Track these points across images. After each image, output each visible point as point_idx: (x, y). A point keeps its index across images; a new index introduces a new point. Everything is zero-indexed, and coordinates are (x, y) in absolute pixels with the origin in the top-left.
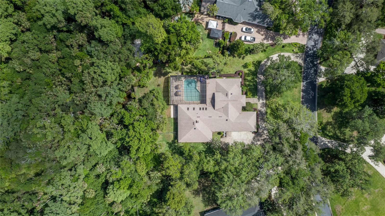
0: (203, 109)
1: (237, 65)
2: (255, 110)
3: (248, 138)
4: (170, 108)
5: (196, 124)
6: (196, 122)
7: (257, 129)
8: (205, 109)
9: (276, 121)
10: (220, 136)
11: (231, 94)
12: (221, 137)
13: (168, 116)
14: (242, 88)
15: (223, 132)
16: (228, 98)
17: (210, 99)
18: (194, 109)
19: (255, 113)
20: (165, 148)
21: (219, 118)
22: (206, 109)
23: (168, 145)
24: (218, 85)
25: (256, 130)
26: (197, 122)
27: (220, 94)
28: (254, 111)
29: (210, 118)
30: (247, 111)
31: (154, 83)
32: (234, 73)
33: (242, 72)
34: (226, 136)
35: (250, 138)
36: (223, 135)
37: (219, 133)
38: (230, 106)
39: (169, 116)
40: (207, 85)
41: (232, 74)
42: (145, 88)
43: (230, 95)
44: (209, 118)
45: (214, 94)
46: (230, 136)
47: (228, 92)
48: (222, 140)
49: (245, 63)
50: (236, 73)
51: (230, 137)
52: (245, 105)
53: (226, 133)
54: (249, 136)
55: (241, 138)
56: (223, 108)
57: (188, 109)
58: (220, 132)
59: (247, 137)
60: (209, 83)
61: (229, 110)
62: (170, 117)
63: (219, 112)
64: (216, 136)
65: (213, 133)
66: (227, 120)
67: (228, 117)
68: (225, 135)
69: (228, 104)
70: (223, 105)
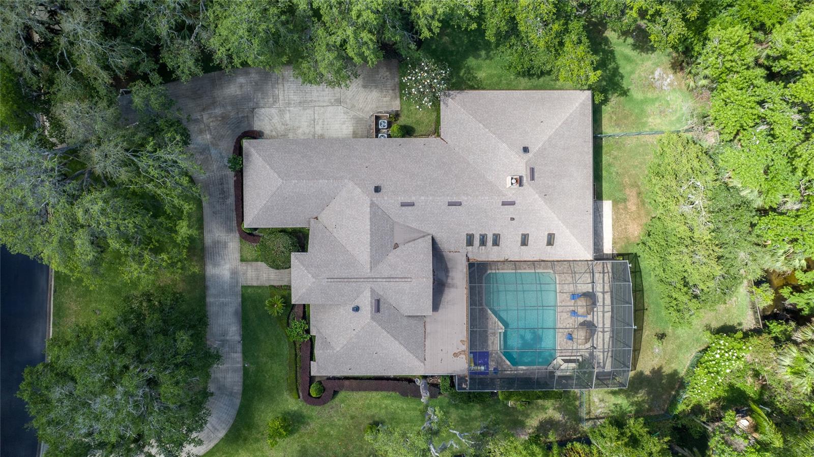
0: (483, 242)
1: (332, 425)
2: (250, 235)
3: (281, 112)
4: (614, 243)
5: (524, 172)
6: (521, 177)
7: (239, 150)
8: (477, 242)
9: (150, 186)
10: (403, 121)
11: (357, 309)
12: (397, 115)
13: (626, 208)
14: (308, 331)
15: (389, 136)
16: (373, 291)
17: (453, 286)
18: (525, 241)
19: (249, 222)
20: (632, 72)
21: (413, 199)
22: (470, 241)
23: (625, 84)
24: (419, 347)
25: (246, 143)
26: (520, 181)
27: (407, 307)
28: (256, 229)
29: (455, 199)
30: (283, 231)
31: (679, 347)
32: (342, 395)
33: (309, 399)
34: (377, 118)
35: (273, 111)
36: (390, 125)
37: (407, 132)
38: (363, 254)
39: (621, 206)
40: (464, 347)
41: (353, 390)
42: (715, 325)
43: (366, 303)
44: (463, 199)
45: (436, 307)
46: (358, 121)
47: (372, 318)
48: (396, 105)
49: (296, 435)
50: (336, 393)
51: (361, 115)
52: (295, 257)
53: (378, 131)
54: (276, 120)
55: (310, 111)
56: (396, 246)
57: (551, 240)
58: (403, 136)
59: (287, 116)
60: (455, 355)
61: (367, 238)
62: (615, 203)
63: (414, 225)
64: (418, 122)
65: (436, 132)
66: (377, 189)
67: (372, 205)
68: (383, 124)
69: (375, 261)
70: (393, 257)
